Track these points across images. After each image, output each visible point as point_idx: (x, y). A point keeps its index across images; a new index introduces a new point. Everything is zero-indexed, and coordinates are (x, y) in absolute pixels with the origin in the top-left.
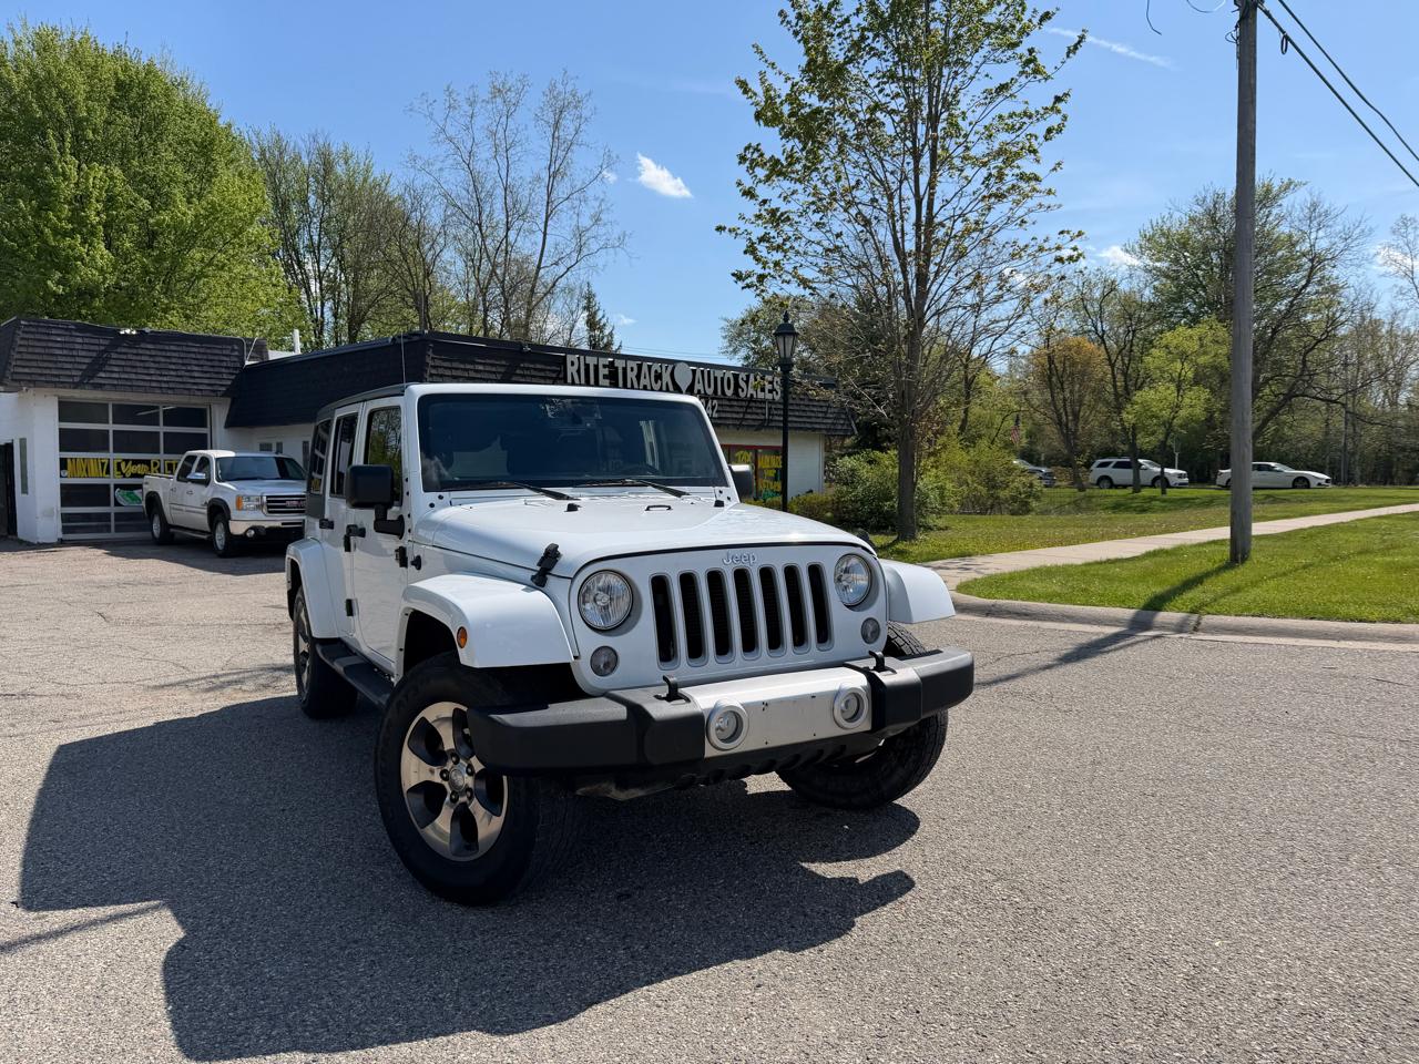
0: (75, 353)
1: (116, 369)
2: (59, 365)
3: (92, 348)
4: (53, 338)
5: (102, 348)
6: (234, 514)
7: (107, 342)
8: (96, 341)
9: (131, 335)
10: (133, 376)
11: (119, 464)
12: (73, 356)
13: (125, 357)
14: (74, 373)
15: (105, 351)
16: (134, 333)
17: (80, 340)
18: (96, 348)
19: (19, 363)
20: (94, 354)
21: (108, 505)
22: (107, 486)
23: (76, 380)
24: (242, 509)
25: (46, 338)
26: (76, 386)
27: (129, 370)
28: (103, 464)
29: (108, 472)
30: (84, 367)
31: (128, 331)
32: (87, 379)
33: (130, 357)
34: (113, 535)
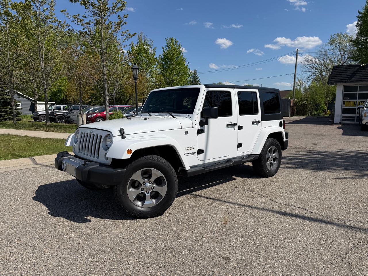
0: (347, 73)
1: (358, 76)
2: (342, 77)
3: (352, 71)
4: (342, 70)
5: (355, 71)
6: (363, 118)
7: (356, 69)
8: (354, 69)
9: (364, 66)
10: (363, 78)
11: (359, 103)
12: (347, 74)
13: (361, 72)
14: (346, 79)
15: (355, 72)
16: (365, 65)
17: (349, 69)
18: (353, 71)
19: (332, 78)
20: (352, 73)
21: (355, 114)
22: (355, 109)
23: (346, 80)
24: (365, 116)
25: (340, 70)
26: (346, 82)
27: (361, 76)
28: (355, 103)
29: (356, 105)
30: (349, 77)
31: (363, 65)
32: (350, 80)
33: (363, 72)
34: (356, 122)
